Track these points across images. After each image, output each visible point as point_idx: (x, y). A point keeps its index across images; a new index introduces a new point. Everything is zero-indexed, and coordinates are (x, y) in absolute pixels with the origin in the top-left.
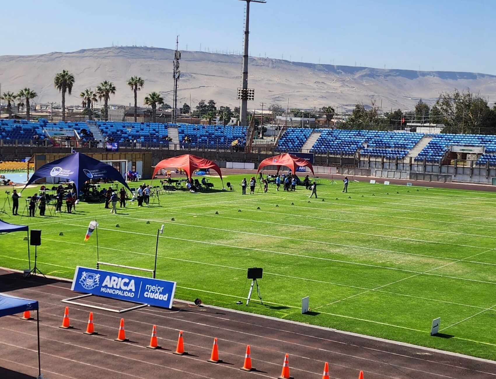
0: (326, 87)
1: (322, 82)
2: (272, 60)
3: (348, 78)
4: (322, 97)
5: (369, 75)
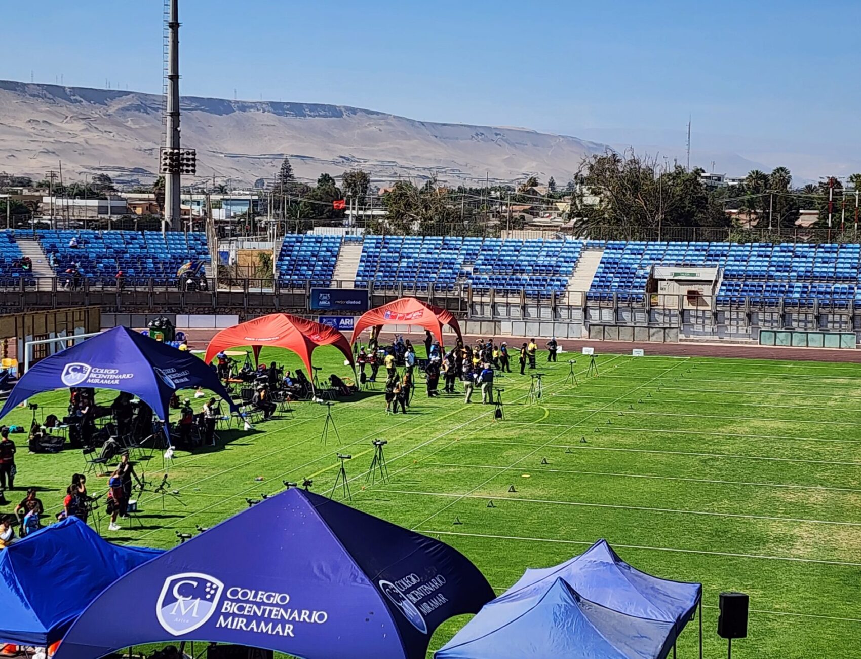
0: (53, 131)
1: (44, 122)
3: (96, 112)
4: (47, 152)
5: (138, 108)
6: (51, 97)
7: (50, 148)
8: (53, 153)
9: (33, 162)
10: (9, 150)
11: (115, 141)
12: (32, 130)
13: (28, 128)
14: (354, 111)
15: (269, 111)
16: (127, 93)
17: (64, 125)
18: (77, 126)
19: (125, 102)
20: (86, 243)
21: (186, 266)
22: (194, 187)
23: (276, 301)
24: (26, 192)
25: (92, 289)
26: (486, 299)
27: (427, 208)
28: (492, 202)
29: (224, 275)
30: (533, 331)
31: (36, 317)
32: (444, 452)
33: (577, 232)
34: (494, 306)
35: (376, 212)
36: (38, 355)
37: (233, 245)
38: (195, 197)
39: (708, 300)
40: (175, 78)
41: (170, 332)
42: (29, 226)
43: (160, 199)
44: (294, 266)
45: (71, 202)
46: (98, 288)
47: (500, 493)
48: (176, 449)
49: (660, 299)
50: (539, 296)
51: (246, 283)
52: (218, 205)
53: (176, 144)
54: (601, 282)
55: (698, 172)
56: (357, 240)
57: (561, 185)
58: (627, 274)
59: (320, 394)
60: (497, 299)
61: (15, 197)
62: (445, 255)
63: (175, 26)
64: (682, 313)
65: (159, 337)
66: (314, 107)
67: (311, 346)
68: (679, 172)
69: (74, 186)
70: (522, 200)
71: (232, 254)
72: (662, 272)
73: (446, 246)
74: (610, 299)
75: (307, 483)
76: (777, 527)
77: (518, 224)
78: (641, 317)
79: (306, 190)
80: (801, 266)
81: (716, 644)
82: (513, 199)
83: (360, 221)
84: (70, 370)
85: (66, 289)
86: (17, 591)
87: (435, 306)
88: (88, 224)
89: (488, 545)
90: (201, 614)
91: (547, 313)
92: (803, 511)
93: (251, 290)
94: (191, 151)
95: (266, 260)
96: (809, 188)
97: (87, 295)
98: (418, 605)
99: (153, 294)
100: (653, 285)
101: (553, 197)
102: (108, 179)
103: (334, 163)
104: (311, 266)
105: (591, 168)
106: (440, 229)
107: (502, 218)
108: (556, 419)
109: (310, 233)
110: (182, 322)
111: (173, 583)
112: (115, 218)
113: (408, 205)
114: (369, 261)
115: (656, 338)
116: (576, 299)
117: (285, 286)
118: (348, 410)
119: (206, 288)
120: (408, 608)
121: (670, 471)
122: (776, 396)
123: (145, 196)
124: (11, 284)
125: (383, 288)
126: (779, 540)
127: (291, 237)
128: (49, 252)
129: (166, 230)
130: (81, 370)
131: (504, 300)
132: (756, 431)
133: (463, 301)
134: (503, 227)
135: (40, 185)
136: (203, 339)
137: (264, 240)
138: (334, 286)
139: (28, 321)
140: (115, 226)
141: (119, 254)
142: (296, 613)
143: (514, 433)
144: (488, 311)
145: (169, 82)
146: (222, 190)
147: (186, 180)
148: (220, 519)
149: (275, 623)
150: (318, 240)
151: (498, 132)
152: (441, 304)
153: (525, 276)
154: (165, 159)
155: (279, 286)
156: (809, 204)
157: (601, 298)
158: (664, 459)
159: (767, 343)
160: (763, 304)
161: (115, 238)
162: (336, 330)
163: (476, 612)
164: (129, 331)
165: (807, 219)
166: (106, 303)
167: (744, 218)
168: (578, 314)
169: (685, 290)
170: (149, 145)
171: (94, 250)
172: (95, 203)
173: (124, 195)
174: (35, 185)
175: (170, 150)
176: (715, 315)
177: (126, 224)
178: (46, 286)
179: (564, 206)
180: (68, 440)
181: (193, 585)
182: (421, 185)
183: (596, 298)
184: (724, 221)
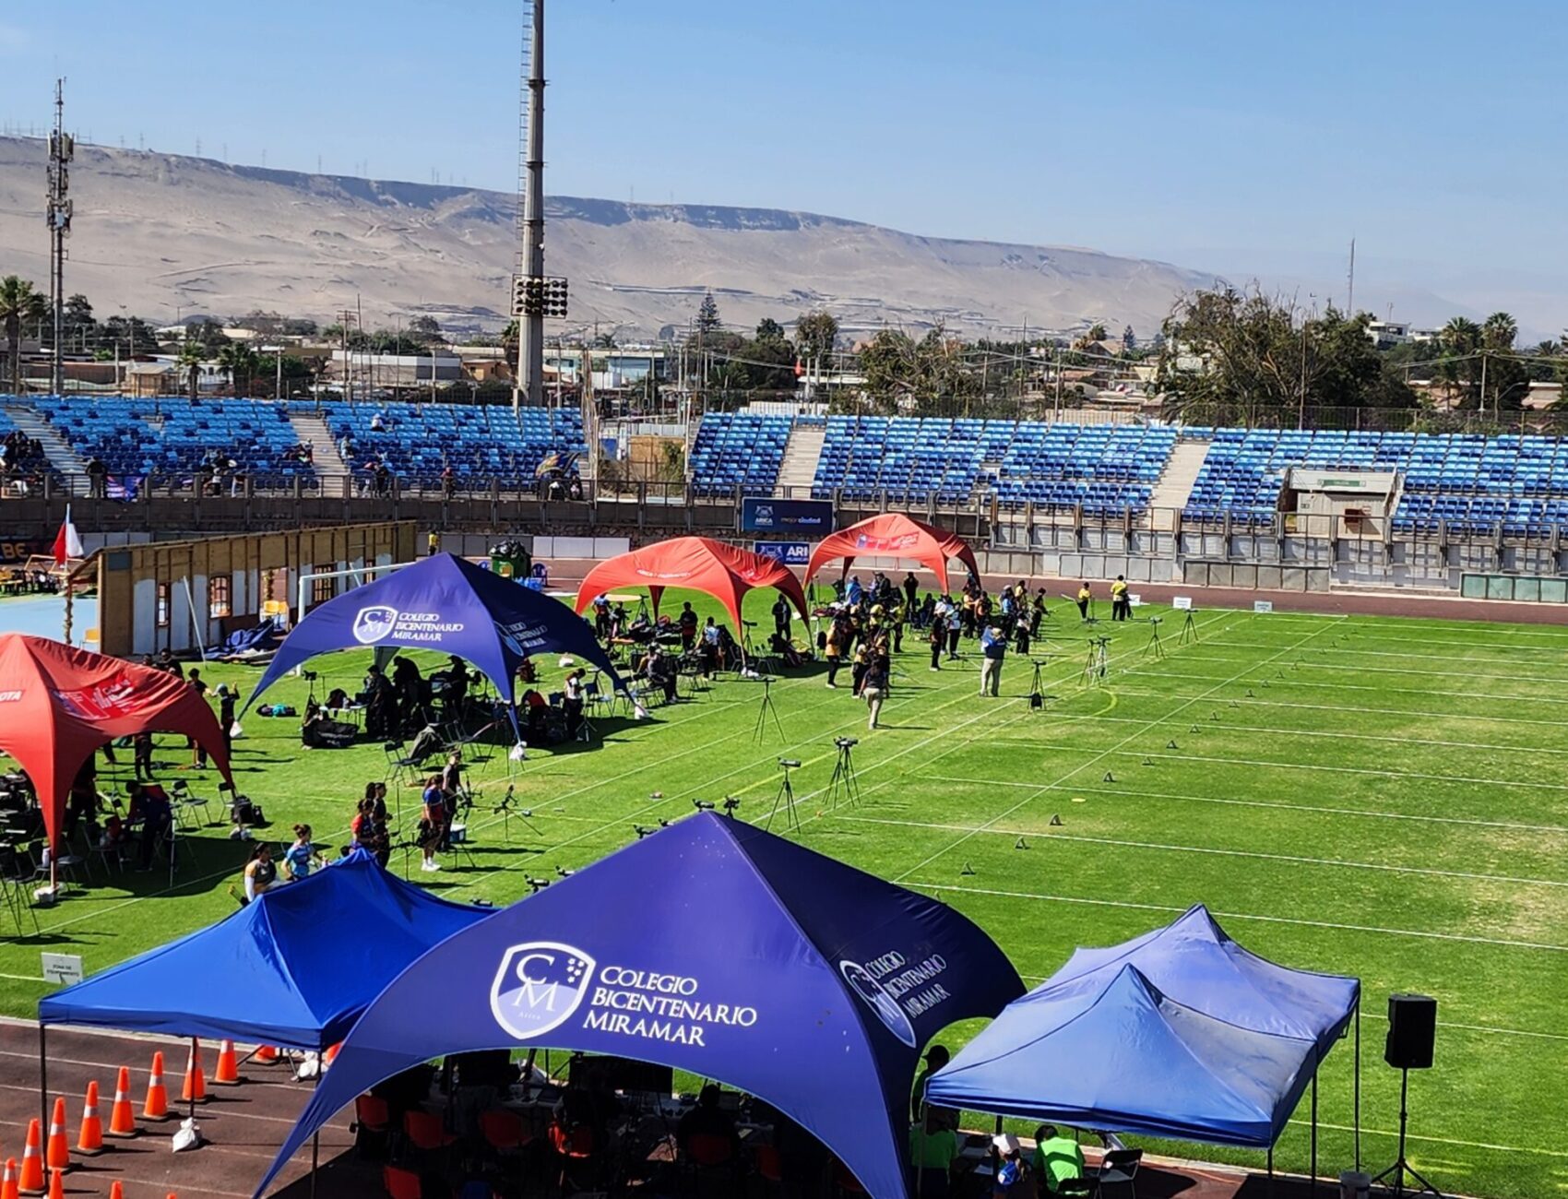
0: (349, 249)
1: (338, 234)
2: (165, 159)
3: (416, 219)
4: (340, 282)
5: (481, 214)
6: (348, 195)
7: (345, 274)
8: (350, 282)
9: (319, 297)
10: (284, 278)
11: (445, 264)
12: (318, 248)
13: (314, 245)
14: (816, 220)
15: (684, 220)
16: (465, 191)
17: (367, 240)
18: (388, 242)
19: (463, 204)
20: (397, 422)
21: (548, 463)
22: (566, 338)
23: (688, 518)
24: (307, 343)
25: (404, 495)
26: (1020, 518)
27: (927, 372)
28: (1032, 365)
29: (609, 476)
30: (1094, 571)
31: (317, 536)
32: (951, 760)
33: (1169, 414)
34: (1032, 529)
35: (847, 380)
36: (319, 596)
37: (624, 428)
38: (566, 353)
39: (1378, 524)
40: (537, 166)
41: (523, 563)
42: (311, 396)
43: (512, 356)
44: (717, 463)
45: (375, 360)
46: (414, 492)
47: (1037, 828)
48: (529, 746)
49: (1300, 523)
50: (1104, 516)
51: (642, 489)
52: (601, 367)
53: (537, 269)
54: (1205, 493)
55: (1363, 320)
56: (820, 424)
57: (1144, 339)
58: (1246, 480)
59: (754, 663)
60: (1037, 519)
61: (291, 353)
63: (538, 84)
64: (1337, 544)
65: (505, 571)
66: (755, 214)
67: (740, 588)
68: (1333, 320)
69: (382, 335)
70: (1080, 362)
71: (622, 443)
72: (1302, 479)
73: (957, 434)
74: (1219, 520)
75: (731, 804)
76: (1484, 890)
77: (1074, 399)
78: (1269, 551)
79: (737, 343)
80: (1530, 472)
81: (1382, 1077)
82: (1067, 360)
83: (821, 394)
84: (366, 619)
85: (366, 494)
86: (277, 964)
87: (937, 529)
88: (399, 394)
89: (1015, 908)
90: (559, 1006)
91: (1117, 542)
92: (1526, 865)
93: (650, 500)
94: (560, 281)
95: (674, 454)
96: (1547, 348)
97: (397, 503)
98: (902, 1001)
99: (498, 504)
100: (1289, 500)
101: (1132, 356)
102: (432, 324)
103: (784, 301)
104: (743, 463)
105: (1192, 311)
106: (949, 408)
107: (1049, 392)
108: (1129, 709)
109: (743, 411)
110: (543, 549)
111: (517, 957)
112: (442, 385)
113: (898, 368)
114: (835, 457)
115: (1294, 585)
116: (1162, 520)
117: (703, 494)
118: (797, 689)
119: (580, 496)
120: (886, 1006)
121: (1315, 795)
122: (1487, 678)
123: (490, 351)
124: (281, 485)
125: (856, 498)
126: (1488, 911)
127: (712, 417)
128: (339, 436)
129: (520, 404)
130: (382, 618)
131: (1049, 520)
132: (1453, 735)
133: (983, 522)
134: (1048, 404)
135: (329, 332)
136: (573, 574)
137: (672, 421)
138: (779, 495)
139: (305, 543)
140: (443, 397)
141: (446, 441)
142: (707, 1011)
143: (1059, 732)
144: (1022, 536)
145: (527, 173)
146: (607, 342)
147: (551, 326)
148: (594, 858)
149: (676, 1024)
150: (756, 423)
151: (1043, 255)
152: (946, 526)
153: (1083, 483)
154: (520, 293)
155: (693, 494)
156: (1546, 373)
157: (1205, 519)
158: (1303, 778)
159: (1474, 595)
160: (1468, 532)
161: (442, 416)
162: (780, 564)
163: (994, 1016)
164: (457, 560)
165: (1541, 397)
166: (424, 516)
167: (1438, 393)
168: (1167, 545)
169: (1340, 508)
170: (497, 271)
171: (409, 433)
172: (412, 361)
173: (456, 349)
174: (321, 331)
175: (529, 280)
176: (1390, 548)
177: (459, 394)
178: (335, 490)
179: (1147, 373)
180: (363, 729)
181: (547, 962)
182: (919, 337)
183: (1196, 519)
184: (1406, 399)
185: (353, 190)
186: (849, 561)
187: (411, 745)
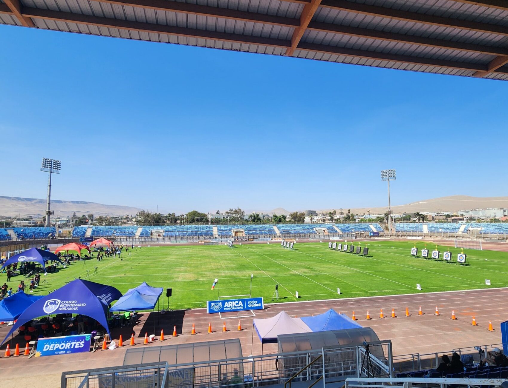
0: (17, 207)
1: (15, 205)
3: (29, 203)
4: (15, 211)
5: (39, 202)
8: (17, 211)
9: (12, 213)
10: (5, 211)
11: (33, 209)
13: (11, 206)
14: (90, 203)
15: (71, 203)
16: (37, 199)
17: (20, 206)
18: (24, 206)
19: (36, 201)
20: (25, 230)
21: (50, 234)
22: (52, 218)
23: (72, 241)
24: (9, 220)
25: (26, 240)
26: (119, 238)
27: (106, 221)
28: (120, 219)
29: (60, 236)
30: (128, 244)
31: (11, 247)
32: (111, 268)
33: (137, 225)
34: (120, 239)
35: (95, 222)
36: (12, 255)
37: (62, 229)
38: (53, 220)
39: (162, 236)
40: (50, 196)
41: (46, 248)
42: (10, 227)
43: (45, 221)
44: (77, 233)
45: (21, 222)
46: (28, 239)
47: (123, 275)
48: (48, 273)
49: (153, 236)
50: (130, 237)
51: (65, 237)
52: (58, 221)
53: (49, 208)
54: (142, 234)
55: (159, 214)
56: (91, 228)
57: (133, 216)
58: (147, 232)
59: (82, 258)
60: (121, 238)
61: (7, 221)
62: (111, 230)
64: (157, 238)
65: (43, 249)
66: (82, 202)
67: (80, 249)
68: (156, 214)
69: (22, 219)
70: (126, 219)
71: (62, 231)
72: (153, 231)
73: (110, 228)
74: (144, 236)
75: (80, 277)
76: (175, 275)
77: (125, 223)
78: (150, 240)
79: (79, 218)
80: (178, 229)
81: (166, 298)
82: (124, 219)
83: (91, 224)
85: (20, 240)
86: (6, 309)
87: (108, 239)
88: (26, 226)
89: (120, 285)
90: (55, 308)
91: (131, 240)
92: (180, 272)
93: (66, 238)
94: (53, 211)
95: (70, 232)
96: (178, 216)
98: (105, 300)
99: (42, 240)
100: (152, 234)
101: (132, 218)
102: (31, 217)
103: (86, 212)
104: (80, 233)
105: (139, 213)
106: (109, 225)
107: (122, 223)
108: (134, 259)
109: (80, 226)
110: (49, 246)
111: (48, 302)
112: (33, 225)
113: (102, 220)
114: (94, 232)
115: (152, 243)
116: (137, 237)
117: (74, 237)
118: (89, 261)
119: (55, 239)
120: (103, 301)
121: (156, 267)
122: (175, 252)
123: (41, 220)
124: (5, 240)
125: (97, 237)
126: (176, 278)
127: (75, 227)
128: (15, 232)
129: (46, 227)
130: (23, 258)
131: (122, 238)
132: (171, 258)
133: (114, 239)
134: (122, 224)
135: (13, 218)
136: (54, 249)
137: (69, 228)
138: (85, 237)
139: (9, 248)
140: (33, 226)
141: (34, 232)
142: (78, 305)
143: (125, 263)
144: (119, 240)
145: (48, 197)
146: (59, 218)
147: (51, 216)
149: (73, 307)
150: (82, 228)
151: (121, 207)
152: (109, 239)
153: (127, 233)
154: (46, 212)
155: (73, 237)
156: (179, 219)
157: (142, 236)
158: (155, 265)
159: (172, 243)
160: (172, 236)
161: (33, 229)
162: (86, 246)
163: (118, 299)
164: (36, 248)
165: (178, 221)
166: (29, 243)
167: (167, 221)
168: (137, 240)
169: (158, 234)
170: (41, 209)
171: (27, 232)
172: (28, 222)
173: (35, 220)
174: (12, 218)
175: (48, 211)
176: (163, 238)
177: (36, 226)
178: (14, 240)
179: (134, 220)
180: (19, 273)
181: (53, 302)
182: (105, 216)
183: (141, 237)
184: (164, 222)
185: (18, 199)
186: (96, 245)
187: (28, 275)
